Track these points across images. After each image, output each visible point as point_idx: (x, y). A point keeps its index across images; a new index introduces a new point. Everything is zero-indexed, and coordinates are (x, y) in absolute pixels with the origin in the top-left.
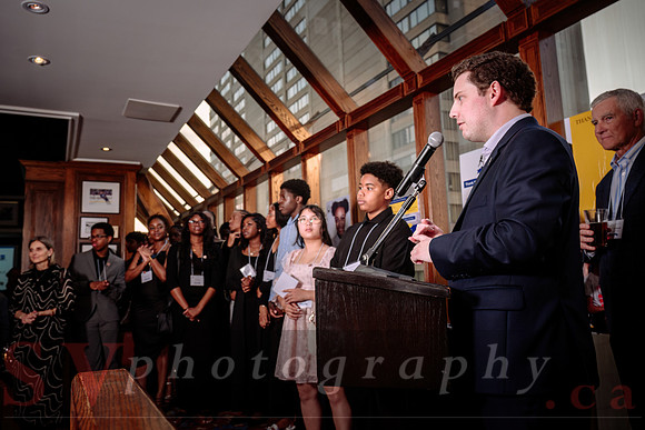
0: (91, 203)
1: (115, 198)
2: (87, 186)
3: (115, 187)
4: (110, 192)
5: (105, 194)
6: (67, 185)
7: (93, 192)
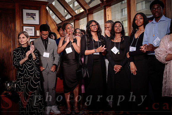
1: (37, 17)
2: (25, 11)
5: (33, 16)
7: (28, 14)
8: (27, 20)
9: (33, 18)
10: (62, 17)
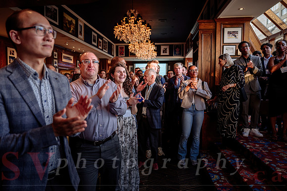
0: (229, 38)
1: (239, 35)
2: (227, 30)
3: (239, 30)
4: (237, 32)
5: (234, 34)
6: (217, 31)
7: (229, 33)
8: (228, 39)
9: (235, 36)
10: (268, 31)
